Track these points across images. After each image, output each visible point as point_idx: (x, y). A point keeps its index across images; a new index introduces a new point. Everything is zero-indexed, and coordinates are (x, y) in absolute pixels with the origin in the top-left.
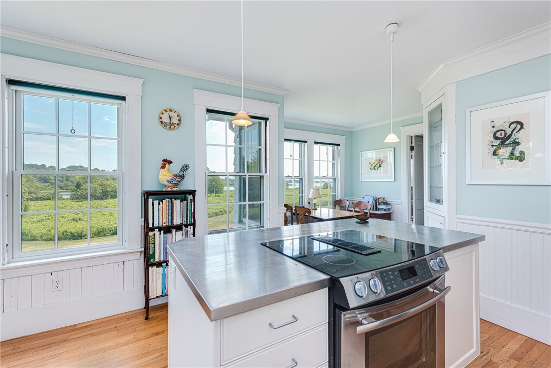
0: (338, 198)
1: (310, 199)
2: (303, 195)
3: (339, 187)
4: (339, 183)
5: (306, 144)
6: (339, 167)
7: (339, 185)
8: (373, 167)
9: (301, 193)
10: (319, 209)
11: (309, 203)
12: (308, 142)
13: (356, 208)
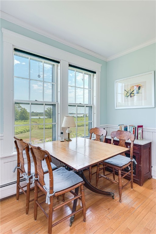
0: (94, 126)
1: (63, 128)
2: (56, 123)
3: (95, 114)
4: (95, 110)
5: (59, 64)
6: (95, 94)
7: (95, 112)
8: (129, 94)
9: (54, 121)
10: (73, 140)
11: (62, 133)
12: (61, 62)
13: (116, 137)
